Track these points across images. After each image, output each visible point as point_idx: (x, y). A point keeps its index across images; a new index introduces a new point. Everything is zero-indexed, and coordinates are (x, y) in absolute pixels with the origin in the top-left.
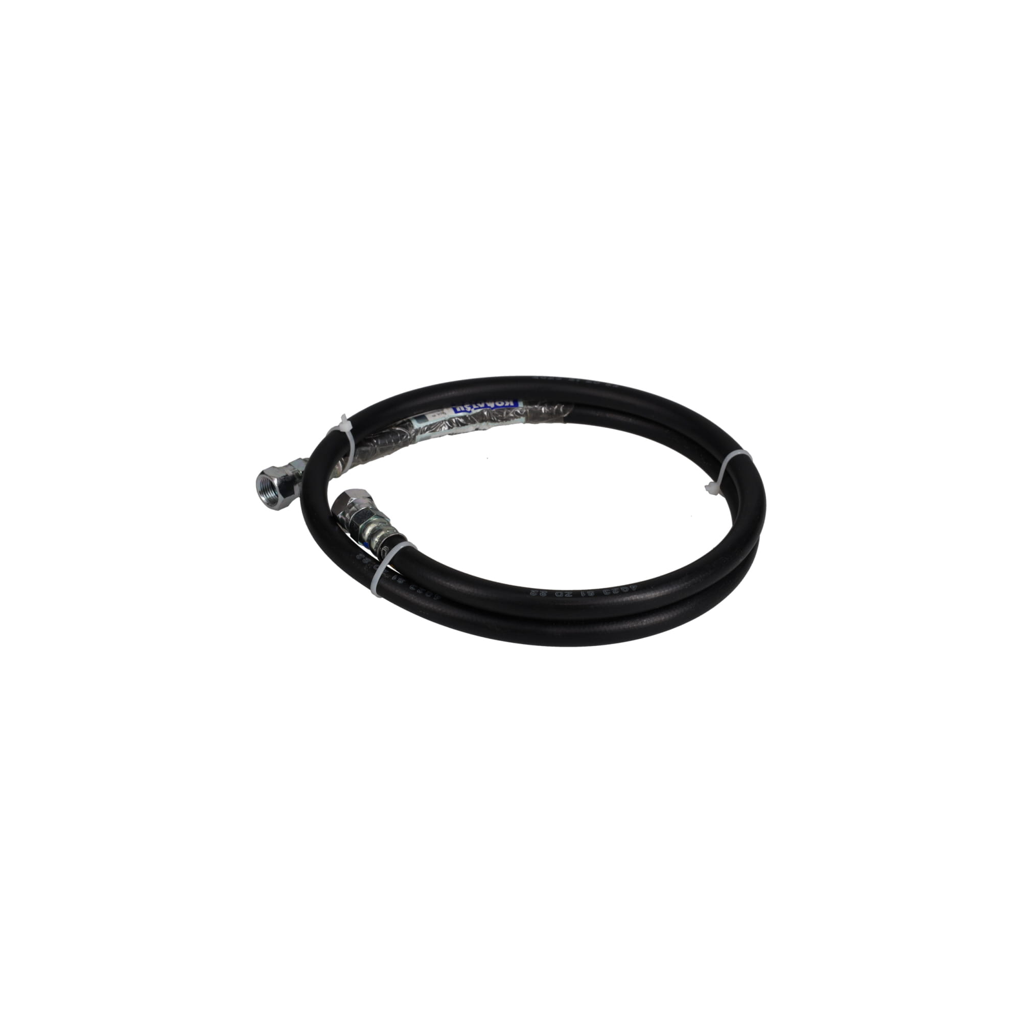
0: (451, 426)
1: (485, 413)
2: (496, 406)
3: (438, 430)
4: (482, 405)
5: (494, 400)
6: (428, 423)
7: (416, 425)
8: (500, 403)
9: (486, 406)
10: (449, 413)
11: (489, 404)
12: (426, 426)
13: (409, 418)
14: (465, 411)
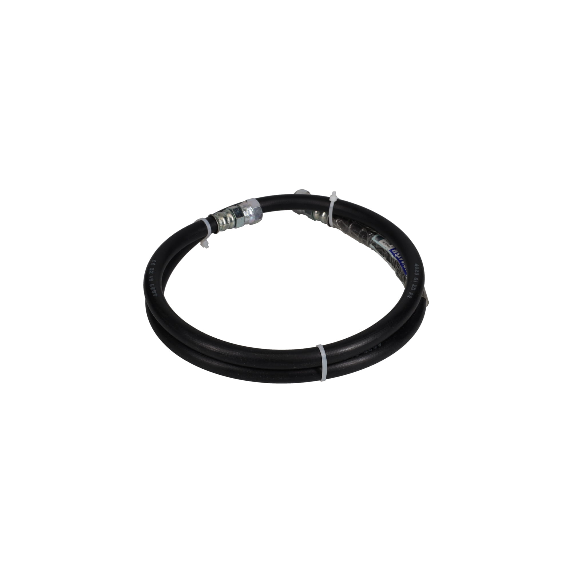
6: (378, 242)
7: (374, 239)
10: (388, 248)
13: (376, 233)
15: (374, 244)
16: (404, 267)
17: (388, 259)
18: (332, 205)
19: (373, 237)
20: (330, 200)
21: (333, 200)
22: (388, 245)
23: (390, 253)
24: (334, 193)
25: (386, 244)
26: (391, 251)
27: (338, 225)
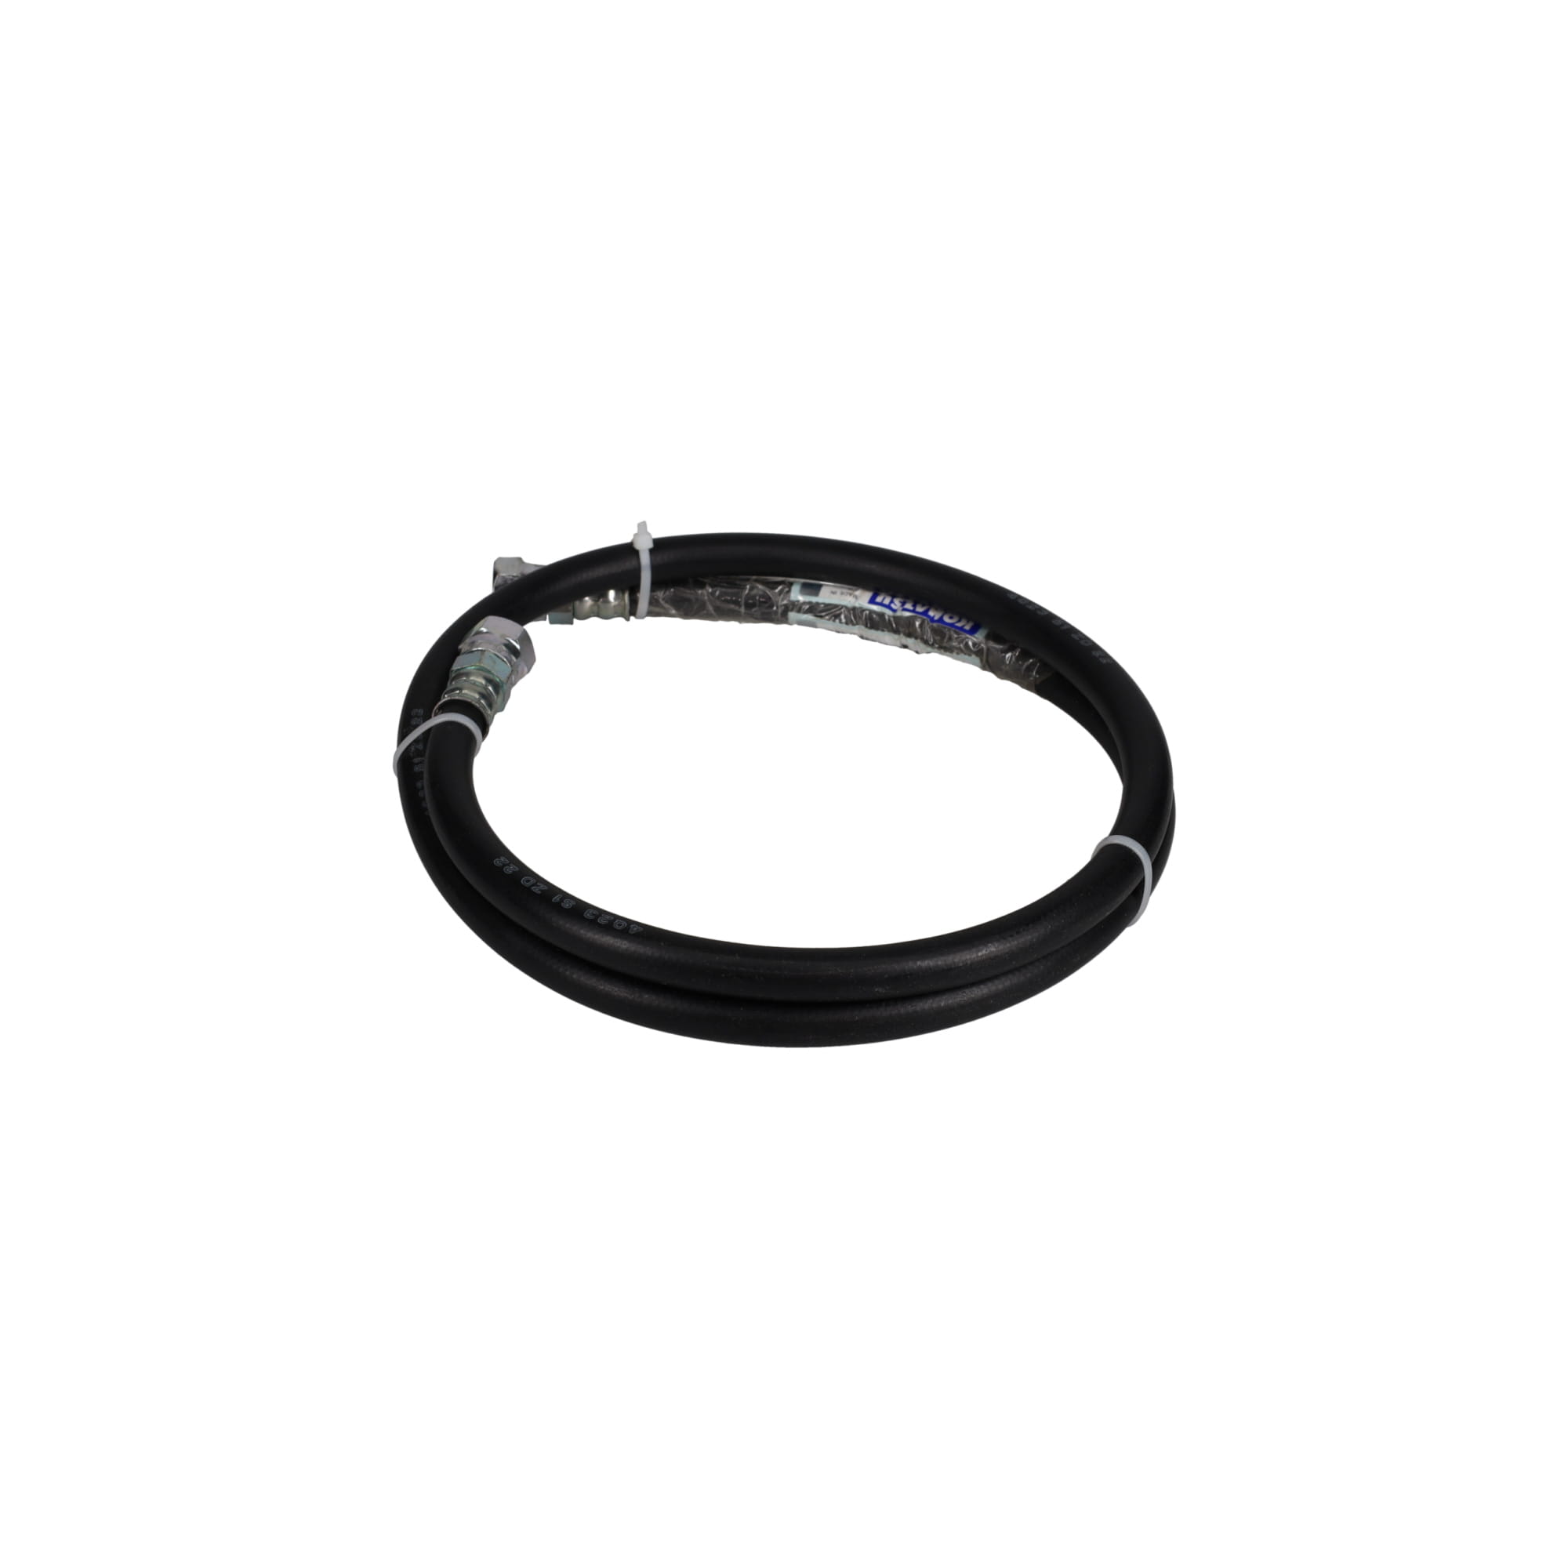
0: (855, 622)
1: (917, 624)
2: (941, 620)
3: (827, 617)
4: (920, 609)
5: (946, 609)
6: (814, 599)
7: (797, 595)
8: (951, 618)
9: (925, 613)
10: (860, 599)
11: (931, 613)
12: (810, 603)
13: (792, 580)
14: (888, 607)
15: (813, 609)
16: (946, 619)
17: (873, 624)
18: (645, 559)
19: (789, 591)
20: (637, 546)
21: (644, 547)
22: (850, 594)
23: (875, 608)
24: (642, 526)
25: (842, 593)
26: (872, 601)
27: (667, 606)
